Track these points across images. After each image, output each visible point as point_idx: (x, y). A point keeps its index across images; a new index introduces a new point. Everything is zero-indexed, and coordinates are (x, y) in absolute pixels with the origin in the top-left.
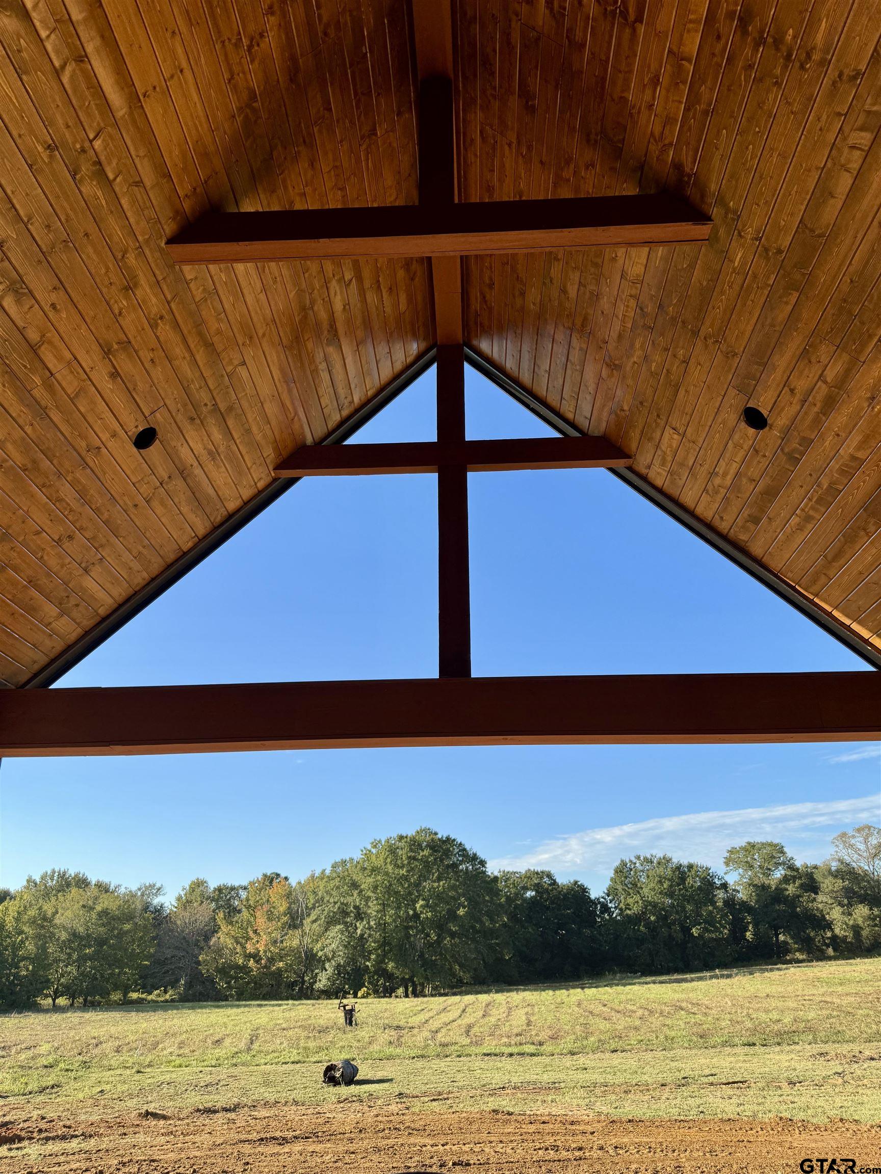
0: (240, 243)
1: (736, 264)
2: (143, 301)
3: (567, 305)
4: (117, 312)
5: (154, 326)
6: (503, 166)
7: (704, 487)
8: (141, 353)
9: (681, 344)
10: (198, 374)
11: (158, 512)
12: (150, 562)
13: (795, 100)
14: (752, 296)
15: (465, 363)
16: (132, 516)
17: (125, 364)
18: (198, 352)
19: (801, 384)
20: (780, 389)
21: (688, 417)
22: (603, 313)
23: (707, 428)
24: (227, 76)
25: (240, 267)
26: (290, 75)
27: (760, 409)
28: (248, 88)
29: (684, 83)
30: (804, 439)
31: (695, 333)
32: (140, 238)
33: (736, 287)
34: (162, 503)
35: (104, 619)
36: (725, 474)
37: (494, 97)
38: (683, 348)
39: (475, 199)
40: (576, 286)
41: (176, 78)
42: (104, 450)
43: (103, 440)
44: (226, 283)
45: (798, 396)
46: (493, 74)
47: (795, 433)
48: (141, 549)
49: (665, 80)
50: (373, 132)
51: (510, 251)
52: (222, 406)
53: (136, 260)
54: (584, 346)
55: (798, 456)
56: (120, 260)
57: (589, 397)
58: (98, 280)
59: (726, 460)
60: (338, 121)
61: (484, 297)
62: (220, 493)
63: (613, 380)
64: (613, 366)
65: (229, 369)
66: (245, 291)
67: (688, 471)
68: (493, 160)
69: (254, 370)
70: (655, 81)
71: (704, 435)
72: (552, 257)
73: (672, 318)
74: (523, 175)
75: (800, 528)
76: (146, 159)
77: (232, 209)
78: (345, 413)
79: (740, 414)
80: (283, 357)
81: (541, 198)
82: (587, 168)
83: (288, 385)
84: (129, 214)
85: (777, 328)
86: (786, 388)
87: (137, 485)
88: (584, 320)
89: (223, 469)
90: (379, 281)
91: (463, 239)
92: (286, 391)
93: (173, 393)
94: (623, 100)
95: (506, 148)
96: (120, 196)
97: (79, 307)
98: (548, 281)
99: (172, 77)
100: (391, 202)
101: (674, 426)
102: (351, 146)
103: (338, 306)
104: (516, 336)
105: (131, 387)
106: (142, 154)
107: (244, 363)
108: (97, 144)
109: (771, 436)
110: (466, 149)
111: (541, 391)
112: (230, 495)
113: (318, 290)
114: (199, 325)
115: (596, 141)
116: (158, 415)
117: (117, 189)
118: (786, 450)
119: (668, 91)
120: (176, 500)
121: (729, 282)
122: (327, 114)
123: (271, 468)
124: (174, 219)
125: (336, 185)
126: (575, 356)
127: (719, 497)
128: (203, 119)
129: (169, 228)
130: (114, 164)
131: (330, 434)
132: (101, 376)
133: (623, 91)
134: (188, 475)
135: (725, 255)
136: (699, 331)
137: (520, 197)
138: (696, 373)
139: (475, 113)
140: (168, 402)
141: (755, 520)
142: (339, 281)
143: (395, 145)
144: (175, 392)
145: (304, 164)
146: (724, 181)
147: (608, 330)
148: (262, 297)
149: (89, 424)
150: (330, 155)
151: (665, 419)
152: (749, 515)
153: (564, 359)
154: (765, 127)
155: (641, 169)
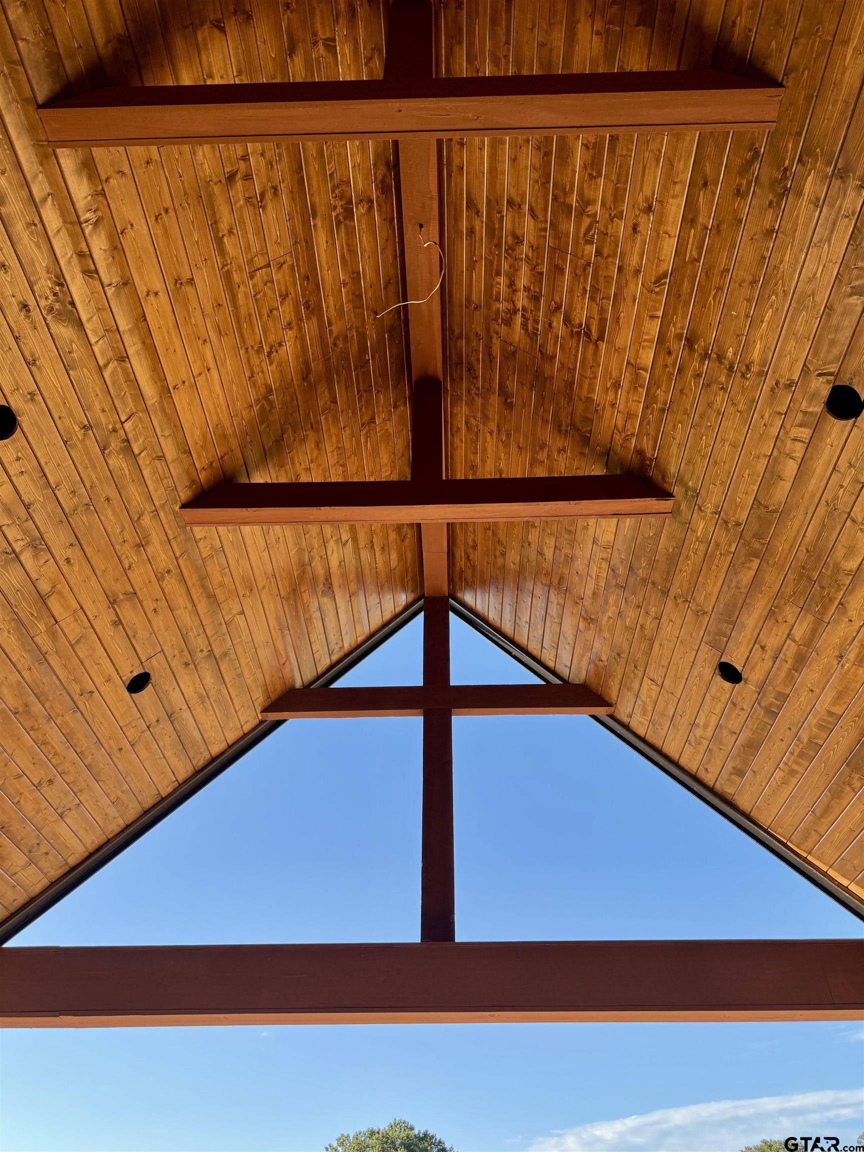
0: (249, 509)
1: (699, 534)
2: (153, 557)
3: (545, 565)
4: (127, 566)
5: (160, 579)
6: (484, 451)
7: (686, 737)
8: (144, 603)
9: (652, 602)
10: (198, 622)
11: (142, 756)
12: (127, 807)
13: (739, 402)
14: (716, 562)
15: (450, 612)
16: (116, 760)
17: (127, 612)
18: (200, 602)
19: (772, 642)
20: (751, 646)
21: (665, 669)
22: (577, 573)
23: (684, 680)
24: (248, 374)
25: (246, 529)
26: (303, 375)
27: (734, 664)
28: (266, 384)
29: (642, 386)
30: (779, 693)
31: (665, 593)
32: (157, 503)
33: (701, 553)
34: (148, 748)
35: (73, 869)
36: (705, 727)
37: (477, 395)
38: (654, 606)
39: (460, 476)
40: (552, 550)
41: (203, 376)
42: (96, 694)
43: (98, 685)
44: (232, 542)
45: (769, 654)
46: (476, 378)
47: (770, 688)
48: (120, 793)
49: (625, 383)
50: (372, 420)
51: (491, 520)
52: (217, 652)
53: (151, 521)
54: (562, 601)
55: (775, 710)
56: (136, 522)
57: (569, 648)
58: (113, 539)
59: (705, 712)
60: (342, 412)
61: (468, 557)
62: (205, 736)
63: (590, 632)
64: (590, 620)
65: (227, 618)
66: (249, 550)
67: (669, 722)
68: (477, 445)
69: (251, 620)
70: (617, 385)
71: (682, 688)
72: (529, 525)
73: (642, 579)
74: (502, 457)
75: (785, 782)
76: (170, 439)
77: (244, 480)
78: (335, 658)
79: (714, 667)
80: (279, 606)
81: (519, 476)
82: (559, 452)
83: (282, 632)
84: (148, 482)
85: (743, 590)
86: (757, 646)
87: (124, 729)
88: (560, 579)
89: (212, 712)
90: (372, 542)
91: (448, 509)
92: (280, 637)
93: (171, 640)
94: (589, 400)
95: (488, 435)
96: (142, 467)
97: (92, 562)
98: (526, 544)
99: (200, 374)
100: (386, 477)
101: (651, 678)
102: (352, 431)
103: (334, 561)
104: (498, 591)
105: (131, 634)
106: (166, 434)
107: (242, 612)
108: (127, 426)
109: (746, 691)
110: (452, 435)
111: (522, 640)
112: (215, 738)
113: (317, 549)
114: (203, 579)
115: (566, 431)
116: (154, 660)
117: (141, 462)
118: (763, 704)
119: (628, 393)
120: (161, 744)
121: (693, 548)
122: (332, 406)
123: (259, 710)
124: (190, 487)
125: (338, 462)
126: (553, 610)
127: (702, 749)
128: (224, 408)
129: (185, 494)
130: (141, 441)
131: (319, 677)
132: (104, 625)
133: (589, 392)
134: (177, 718)
135: (688, 526)
136: (668, 591)
137: (501, 475)
138: (669, 628)
139: (461, 407)
140: (165, 648)
141: (740, 773)
142: (336, 541)
143: (391, 431)
144: (174, 639)
145: (310, 445)
146: (682, 465)
147: (583, 588)
148: (265, 554)
149: (85, 668)
150: (334, 438)
151: (642, 669)
152: (733, 768)
153: (543, 613)
154: (716, 422)
155: (607, 454)
